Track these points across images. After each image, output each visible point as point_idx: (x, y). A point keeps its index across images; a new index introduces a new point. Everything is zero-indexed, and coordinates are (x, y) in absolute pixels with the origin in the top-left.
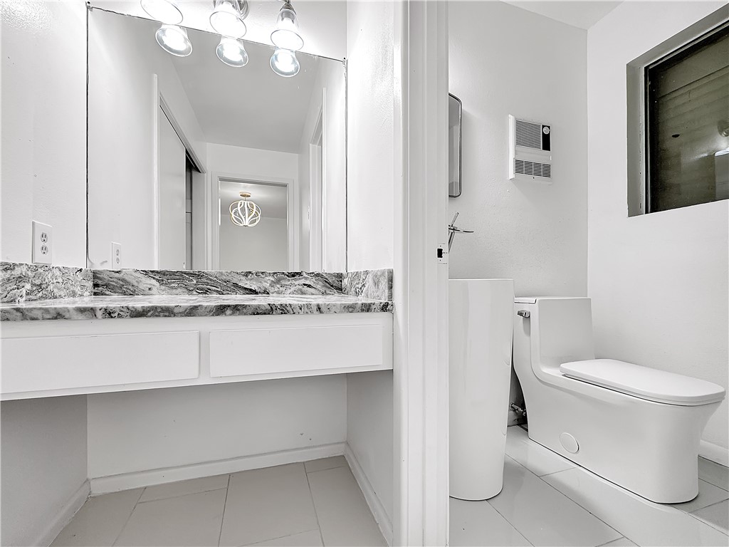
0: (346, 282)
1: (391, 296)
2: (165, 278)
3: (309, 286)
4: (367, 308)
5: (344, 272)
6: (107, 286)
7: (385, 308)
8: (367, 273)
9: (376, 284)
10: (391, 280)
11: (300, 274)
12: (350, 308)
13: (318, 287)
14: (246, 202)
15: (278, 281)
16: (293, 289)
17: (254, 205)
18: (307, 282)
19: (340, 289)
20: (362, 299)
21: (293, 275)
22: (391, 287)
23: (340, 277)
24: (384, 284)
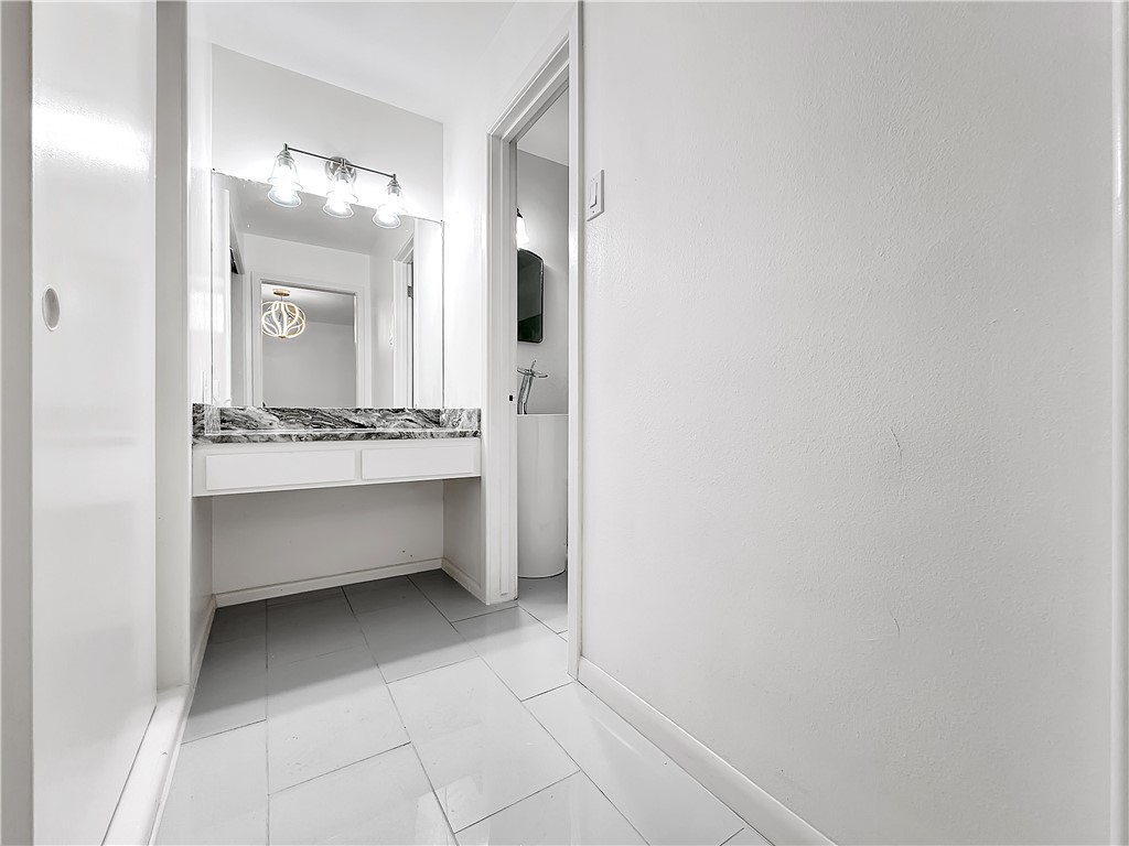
0: (443, 417)
1: (479, 427)
2: (284, 414)
3: (411, 421)
4: (463, 435)
5: (441, 409)
6: (233, 421)
7: (475, 434)
8: (462, 410)
9: (469, 418)
10: (479, 416)
11: (403, 410)
12: (452, 435)
13: (419, 421)
14: (283, 303)
15: (384, 417)
16: (396, 423)
17: (297, 308)
18: (409, 418)
19: (437, 423)
20: (458, 429)
21: (397, 411)
22: (479, 421)
23: (438, 412)
24: (475, 418)
